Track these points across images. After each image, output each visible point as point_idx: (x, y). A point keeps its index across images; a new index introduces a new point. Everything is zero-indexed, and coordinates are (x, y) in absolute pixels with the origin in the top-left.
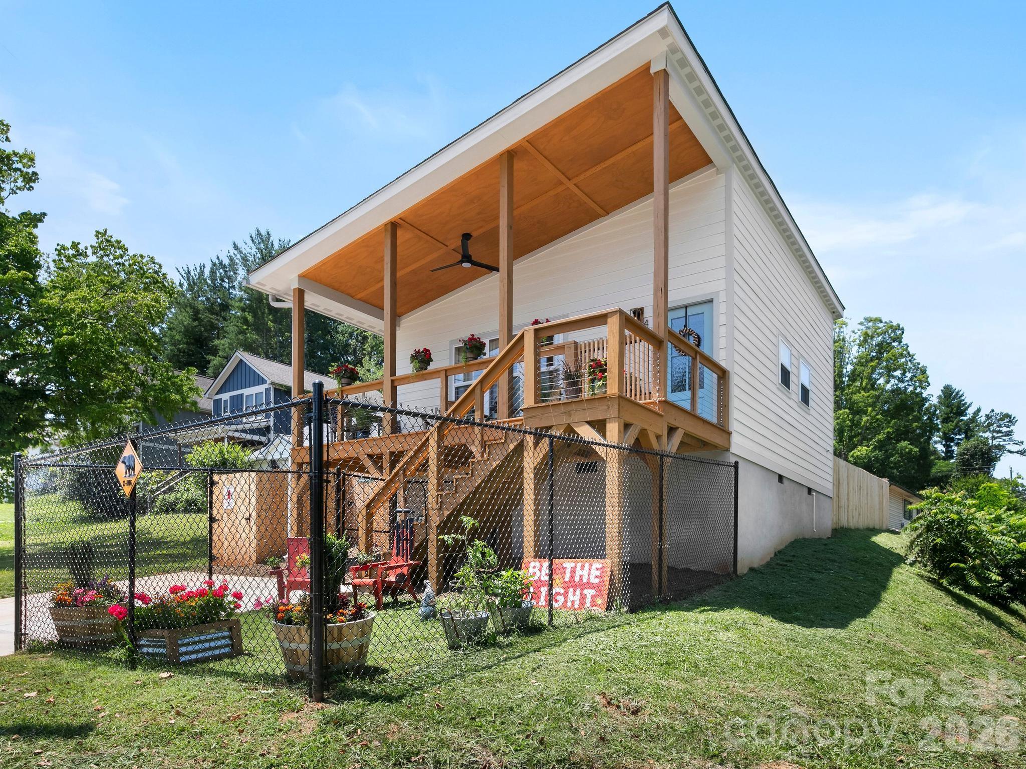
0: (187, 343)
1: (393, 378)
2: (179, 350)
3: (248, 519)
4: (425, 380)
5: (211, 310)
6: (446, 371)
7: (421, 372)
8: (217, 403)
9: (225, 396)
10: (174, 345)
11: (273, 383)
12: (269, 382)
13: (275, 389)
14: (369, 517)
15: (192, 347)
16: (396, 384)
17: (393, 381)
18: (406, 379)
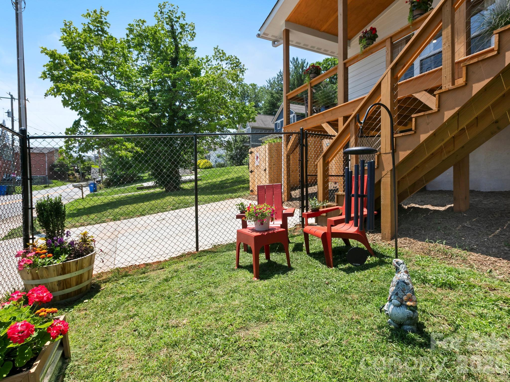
0: (270, 106)
1: (346, 61)
2: (267, 109)
3: (265, 170)
4: (372, 53)
5: (277, 93)
6: (391, 38)
7: (368, 48)
8: (276, 124)
9: (279, 122)
10: (265, 108)
11: (296, 113)
12: (294, 113)
13: (297, 116)
14: (326, 164)
15: (271, 108)
16: (347, 65)
17: (345, 64)
18: (356, 59)
